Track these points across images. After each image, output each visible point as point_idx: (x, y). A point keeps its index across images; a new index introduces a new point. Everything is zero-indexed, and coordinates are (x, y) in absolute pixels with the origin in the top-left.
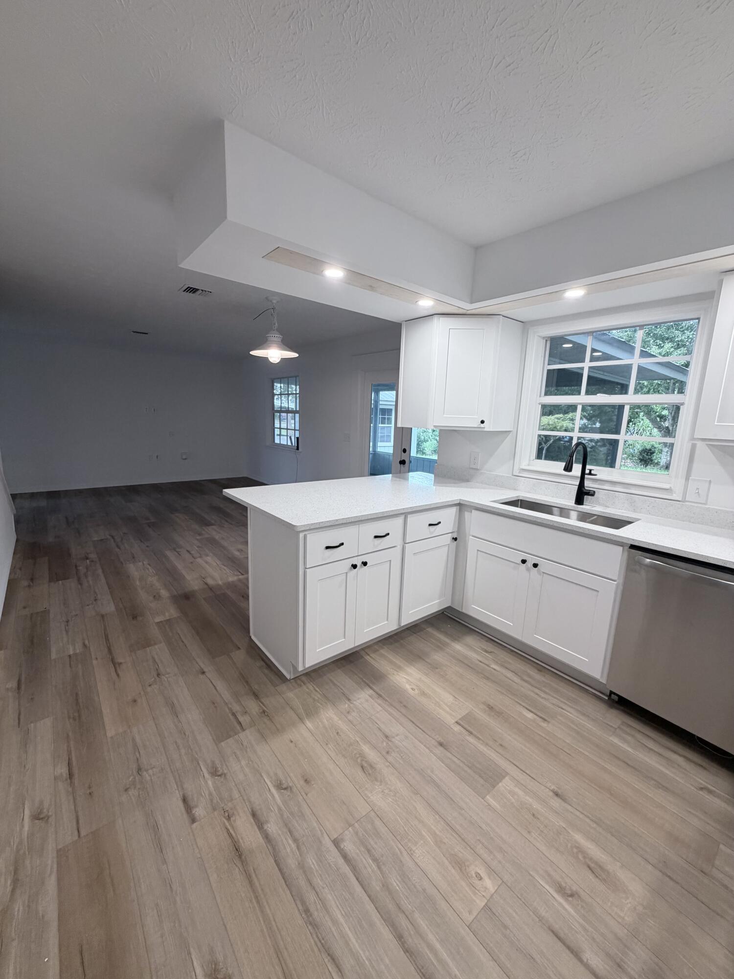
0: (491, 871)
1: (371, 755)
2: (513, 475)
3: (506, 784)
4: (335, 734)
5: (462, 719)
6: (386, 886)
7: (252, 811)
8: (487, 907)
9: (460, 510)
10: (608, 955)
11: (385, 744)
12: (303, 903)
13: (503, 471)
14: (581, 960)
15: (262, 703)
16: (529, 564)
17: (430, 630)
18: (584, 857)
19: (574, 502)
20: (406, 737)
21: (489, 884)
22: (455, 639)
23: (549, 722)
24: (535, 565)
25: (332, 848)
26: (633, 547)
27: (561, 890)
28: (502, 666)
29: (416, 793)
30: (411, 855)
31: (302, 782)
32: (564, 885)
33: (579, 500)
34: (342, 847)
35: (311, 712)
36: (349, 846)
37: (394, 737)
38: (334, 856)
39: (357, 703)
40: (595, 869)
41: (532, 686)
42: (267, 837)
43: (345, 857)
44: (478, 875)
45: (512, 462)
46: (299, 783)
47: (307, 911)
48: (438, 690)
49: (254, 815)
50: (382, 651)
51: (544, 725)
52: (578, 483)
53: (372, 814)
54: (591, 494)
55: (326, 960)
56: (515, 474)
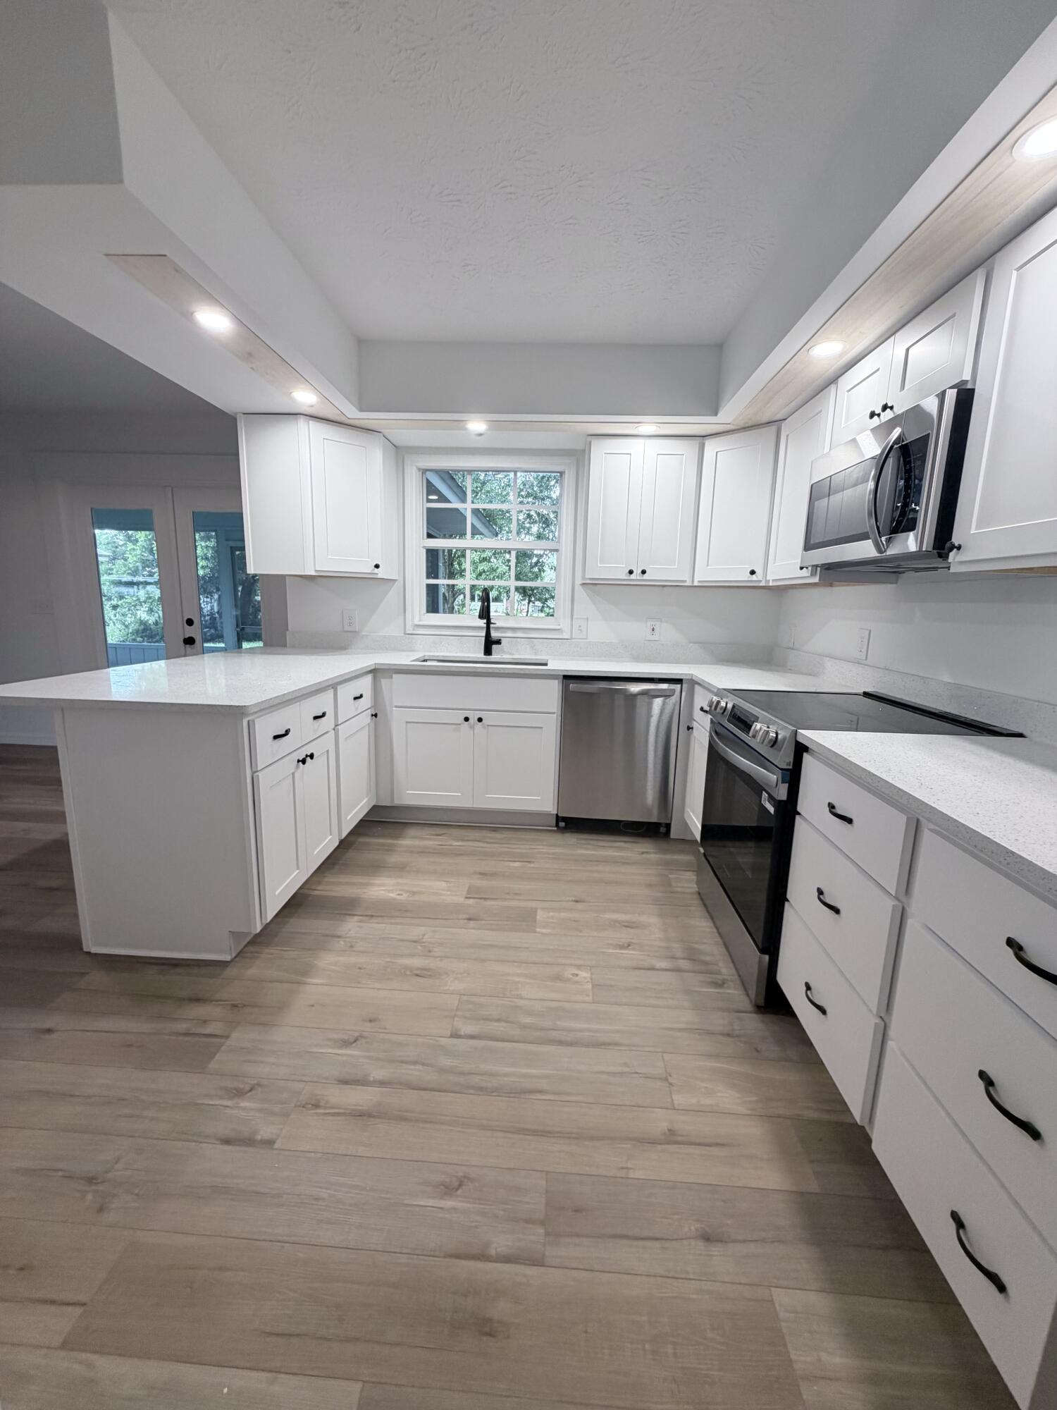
0: (579, 967)
1: (416, 962)
2: (405, 634)
3: (541, 916)
4: (359, 970)
5: (469, 892)
6: (525, 1027)
7: (339, 1081)
8: (595, 986)
9: (375, 679)
10: (666, 958)
11: (420, 948)
12: (472, 1087)
13: (393, 630)
14: (658, 970)
15: (217, 1001)
16: (473, 720)
17: (362, 840)
18: (619, 923)
19: (483, 654)
20: (434, 931)
21: (584, 974)
22: (397, 837)
23: (533, 862)
24: (480, 720)
25: (455, 1041)
26: (566, 677)
27: (622, 947)
28: (463, 840)
29: (484, 961)
30: (521, 998)
31: (368, 1024)
32: (621, 943)
33: (488, 651)
34: (463, 1034)
35: (306, 971)
36: (467, 1029)
37: (423, 939)
38: (462, 1045)
39: (352, 933)
40: (629, 925)
41: (501, 844)
42: (382, 1083)
43: (472, 1037)
44: (573, 974)
45: (402, 617)
46: (368, 1027)
47: (481, 1089)
48: (424, 883)
49: (345, 1082)
50: (326, 880)
51: (532, 865)
52: (484, 634)
53: (465, 998)
54: (498, 642)
55: (527, 1097)
56: (408, 632)
